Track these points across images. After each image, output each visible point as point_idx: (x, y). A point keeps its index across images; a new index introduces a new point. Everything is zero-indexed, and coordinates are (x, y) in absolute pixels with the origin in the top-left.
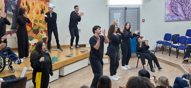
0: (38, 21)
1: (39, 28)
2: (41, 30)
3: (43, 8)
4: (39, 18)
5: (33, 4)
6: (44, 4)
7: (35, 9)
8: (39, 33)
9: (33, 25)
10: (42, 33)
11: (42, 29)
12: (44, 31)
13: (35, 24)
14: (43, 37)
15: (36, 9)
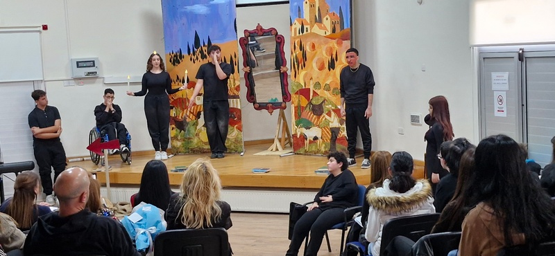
0: (323, 85)
1: (323, 102)
2: (328, 107)
3: (334, 56)
4: (325, 80)
5: (313, 46)
6: (336, 45)
7: (316, 59)
8: (324, 114)
9: (311, 94)
10: (329, 114)
11: (330, 106)
12: (334, 110)
13: (315, 93)
14: (332, 125)
15: (318, 59)
